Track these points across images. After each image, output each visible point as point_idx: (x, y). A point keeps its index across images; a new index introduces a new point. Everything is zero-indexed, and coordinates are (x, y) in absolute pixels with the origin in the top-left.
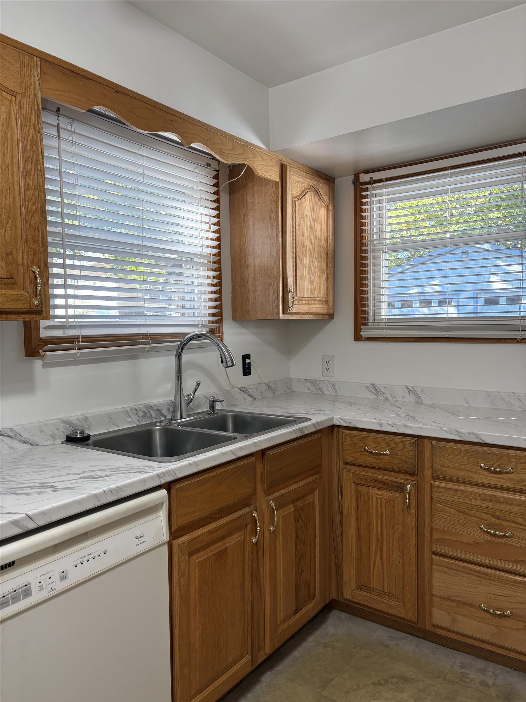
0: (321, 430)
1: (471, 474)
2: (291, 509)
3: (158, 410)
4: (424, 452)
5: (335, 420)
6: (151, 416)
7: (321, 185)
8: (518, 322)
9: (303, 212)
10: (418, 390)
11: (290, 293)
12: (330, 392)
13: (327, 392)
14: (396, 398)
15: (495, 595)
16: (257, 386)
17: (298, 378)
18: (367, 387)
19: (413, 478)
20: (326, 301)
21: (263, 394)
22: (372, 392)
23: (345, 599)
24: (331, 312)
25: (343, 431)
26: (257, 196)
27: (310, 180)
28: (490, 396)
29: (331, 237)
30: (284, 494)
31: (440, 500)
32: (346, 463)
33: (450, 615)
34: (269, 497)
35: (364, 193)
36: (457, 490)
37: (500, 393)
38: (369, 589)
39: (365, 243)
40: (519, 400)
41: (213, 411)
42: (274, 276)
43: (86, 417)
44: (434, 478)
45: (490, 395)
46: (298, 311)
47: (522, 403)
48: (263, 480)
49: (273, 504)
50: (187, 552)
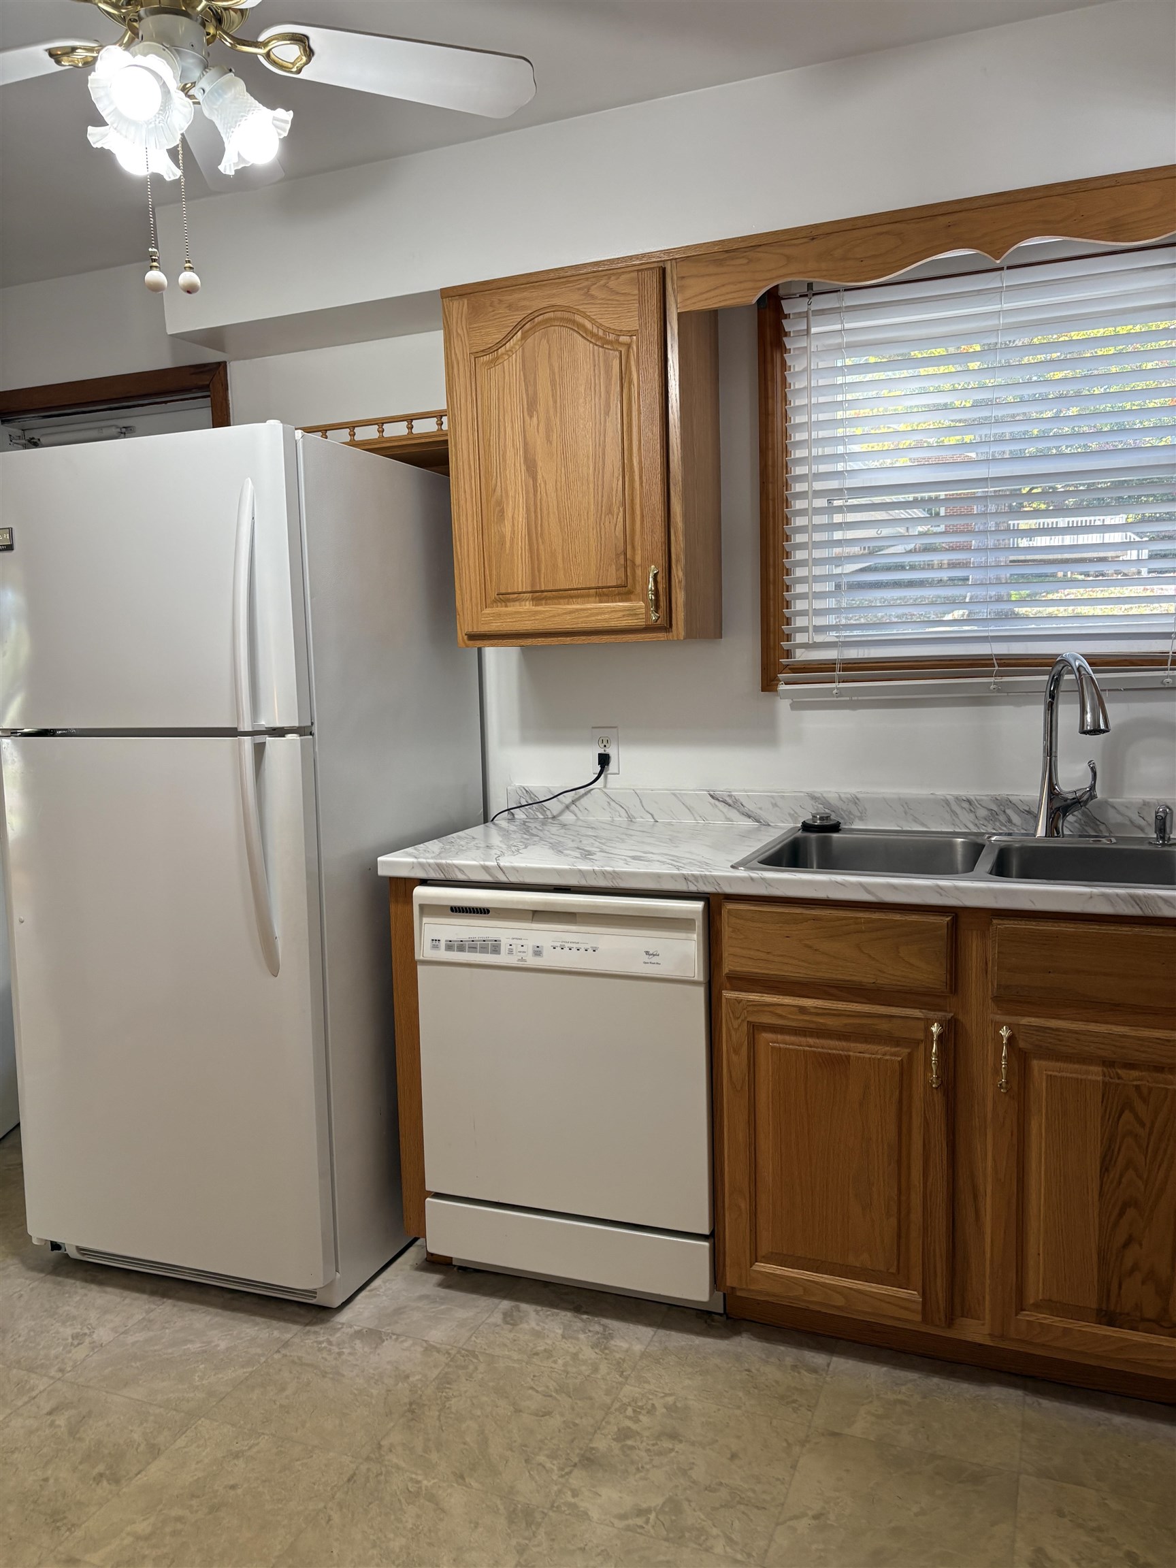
34: (1004, 1018)
41: (1163, 838)
48: (989, 976)
49: (1004, 1032)
50: (746, 1018)
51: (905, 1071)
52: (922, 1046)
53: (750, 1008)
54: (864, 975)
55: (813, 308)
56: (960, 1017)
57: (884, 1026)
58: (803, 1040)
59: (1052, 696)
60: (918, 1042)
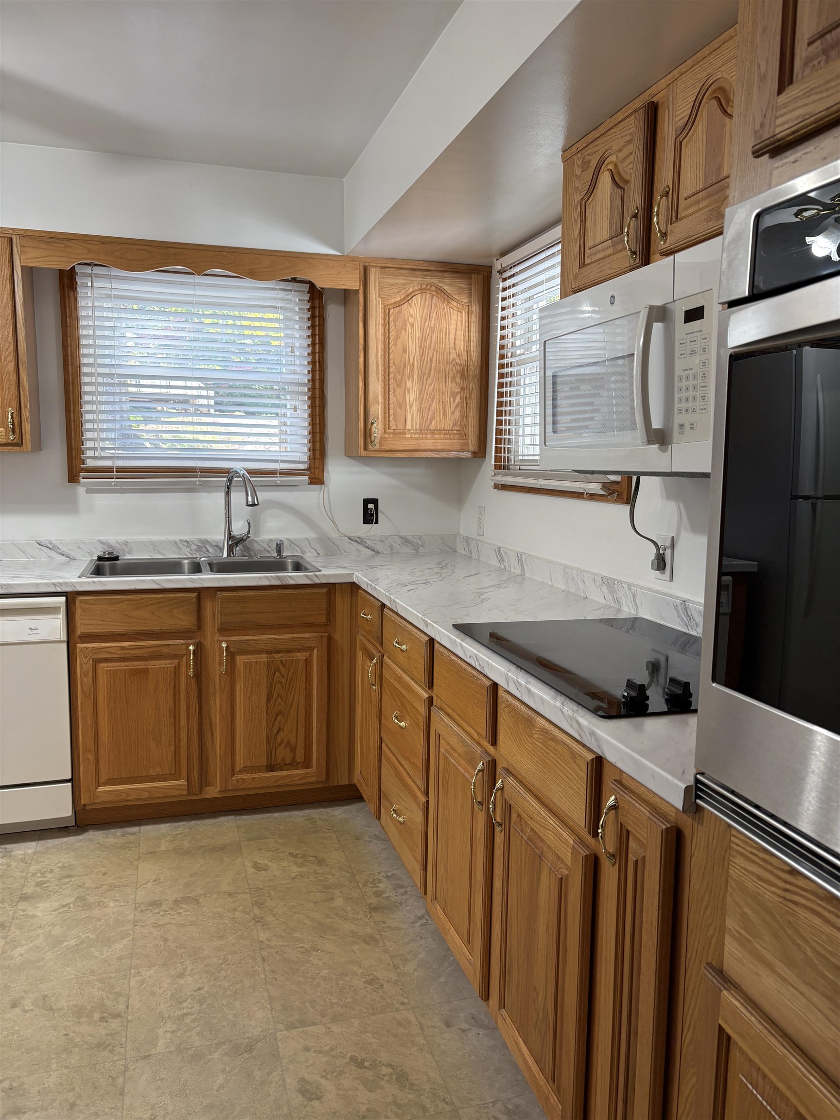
2: (261, 658)
5: (354, 577)
7: (448, 281)
9: (405, 321)
10: (524, 558)
11: (374, 425)
12: (475, 554)
16: (382, 537)
18: (495, 551)
20: (458, 434)
21: (394, 548)
29: (474, 348)
33: (385, 814)
34: (223, 638)
41: (280, 555)
48: (216, 620)
49: (224, 645)
50: (91, 657)
51: (177, 670)
52: (185, 657)
53: (94, 651)
54: (156, 627)
55: (94, 272)
56: (202, 641)
57: (166, 650)
58: (123, 664)
59: (228, 488)
60: (183, 656)
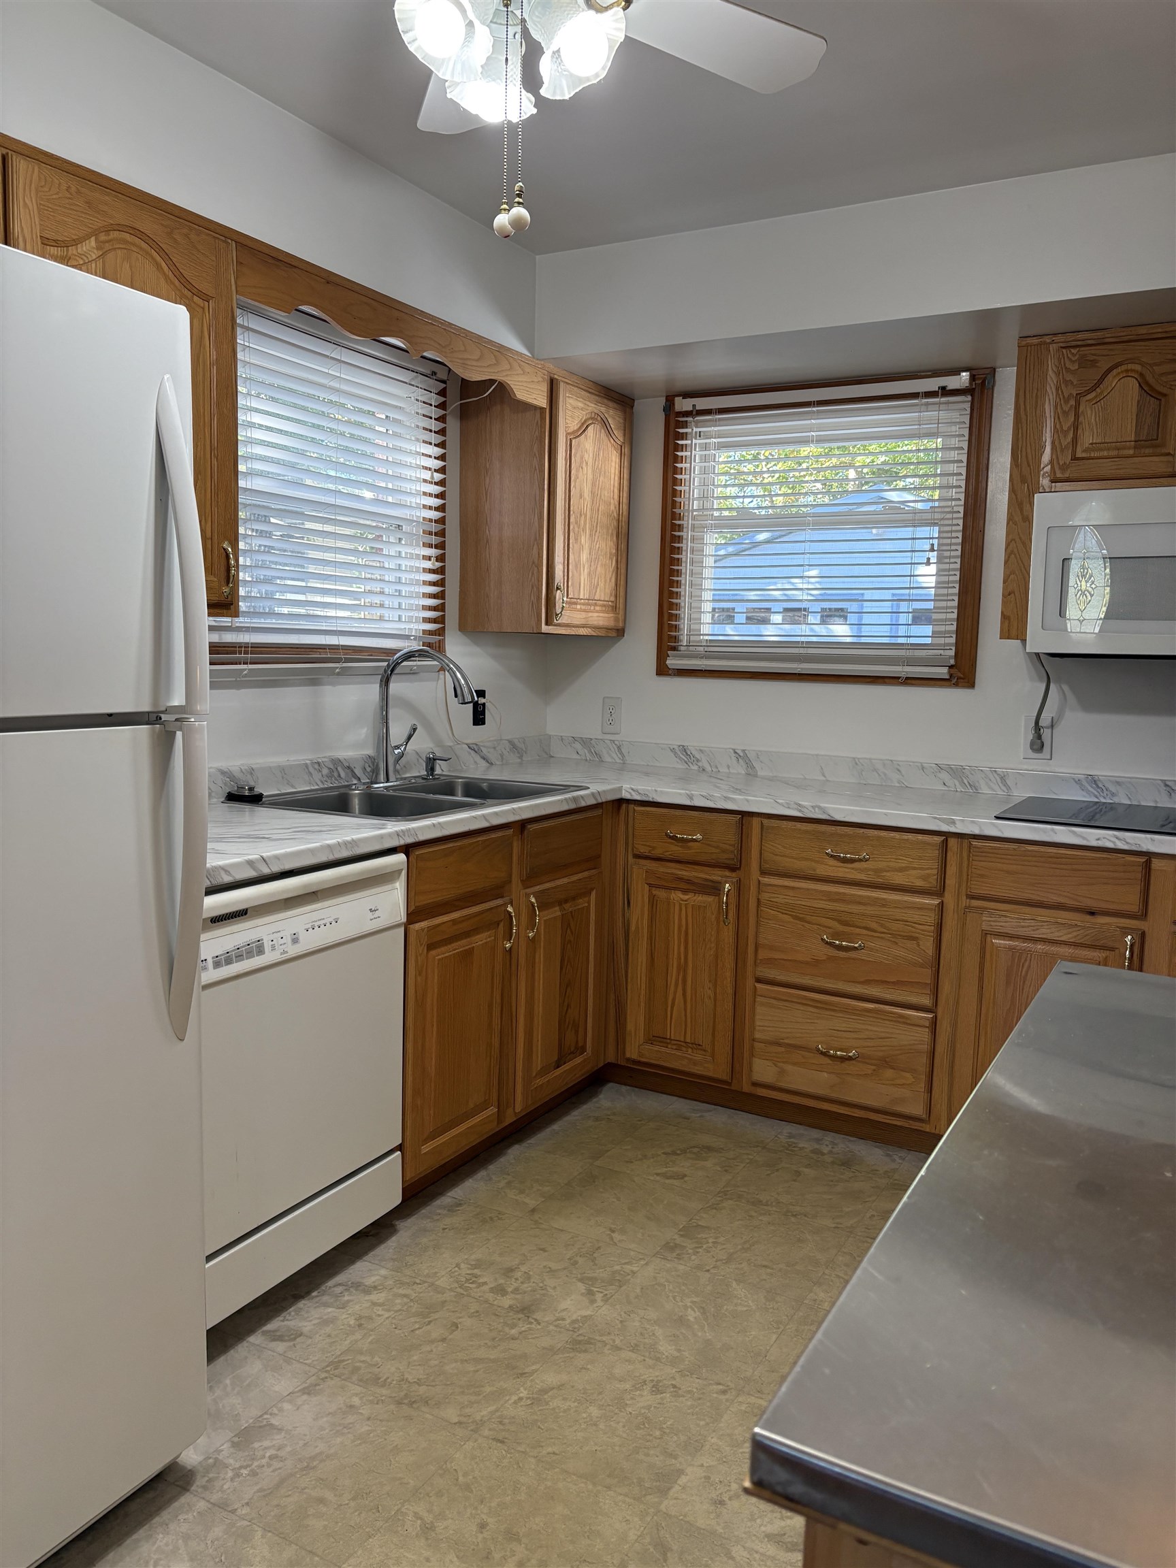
0: (603, 803)
1: (813, 864)
2: (556, 912)
3: (349, 767)
4: (751, 836)
5: (623, 791)
6: (339, 776)
7: (611, 412)
8: (902, 653)
9: (582, 458)
10: (752, 756)
11: (559, 591)
12: (612, 758)
13: (608, 759)
14: (717, 768)
15: (838, 1031)
16: (495, 743)
17: (561, 735)
18: (673, 750)
19: (734, 874)
20: (612, 607)
21: (504, 757)
22: (680, 758)
23: (628, 1060)
24: (621, 624)
25: (636, 808)
26: (508, 429)
27: (596, 404)
28: (856, 764)
29: (625, 500)
30: (548, 889)
31: (770, 902)
32: (637, 856)
33: (776, 1066)
34: (528, 891)
35: (681, 431)
36: (793, 888)
37: (873, 761)
38: (663, 1040)
39: (680, 514)
40: (899, 770)
41: (432, 775)
42: (533, 563)
43: (252, 769)
44: (763, 873)
45: (858, 763)
46: (569, 622)
47: (903, 776)
49: (533, 899)
50: (426, 942)
58: (452, 946)
59: (387, 677)
